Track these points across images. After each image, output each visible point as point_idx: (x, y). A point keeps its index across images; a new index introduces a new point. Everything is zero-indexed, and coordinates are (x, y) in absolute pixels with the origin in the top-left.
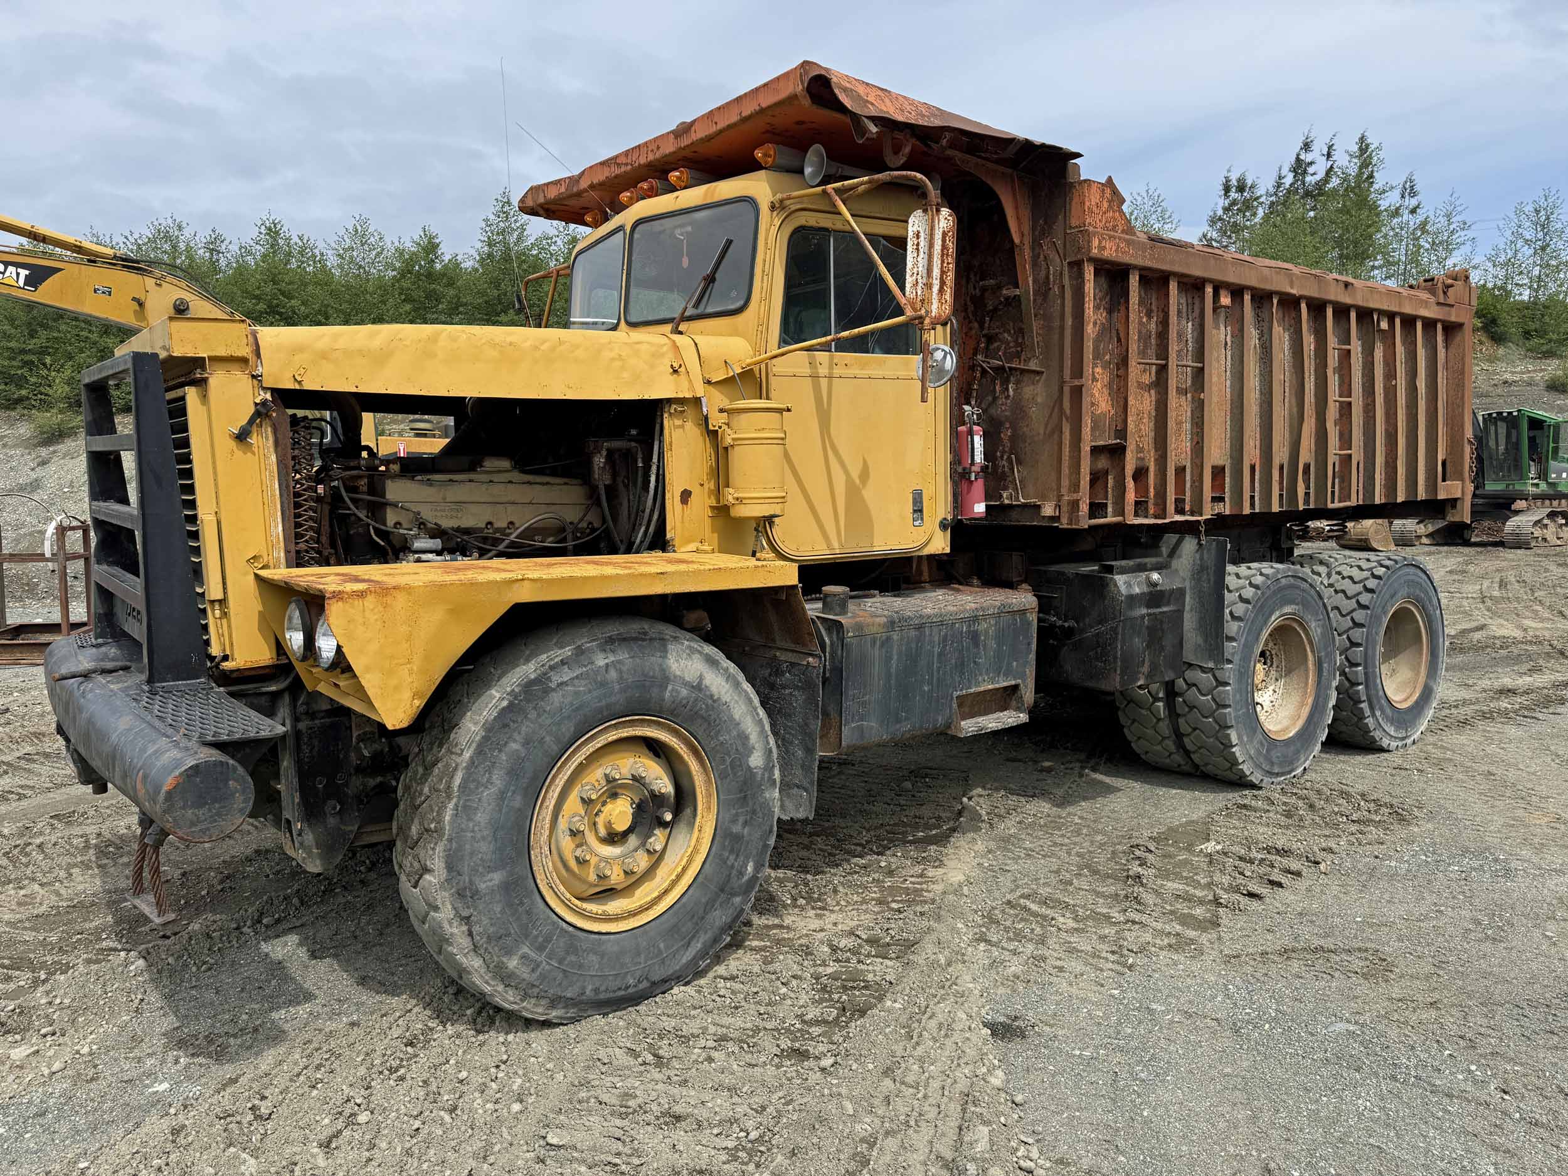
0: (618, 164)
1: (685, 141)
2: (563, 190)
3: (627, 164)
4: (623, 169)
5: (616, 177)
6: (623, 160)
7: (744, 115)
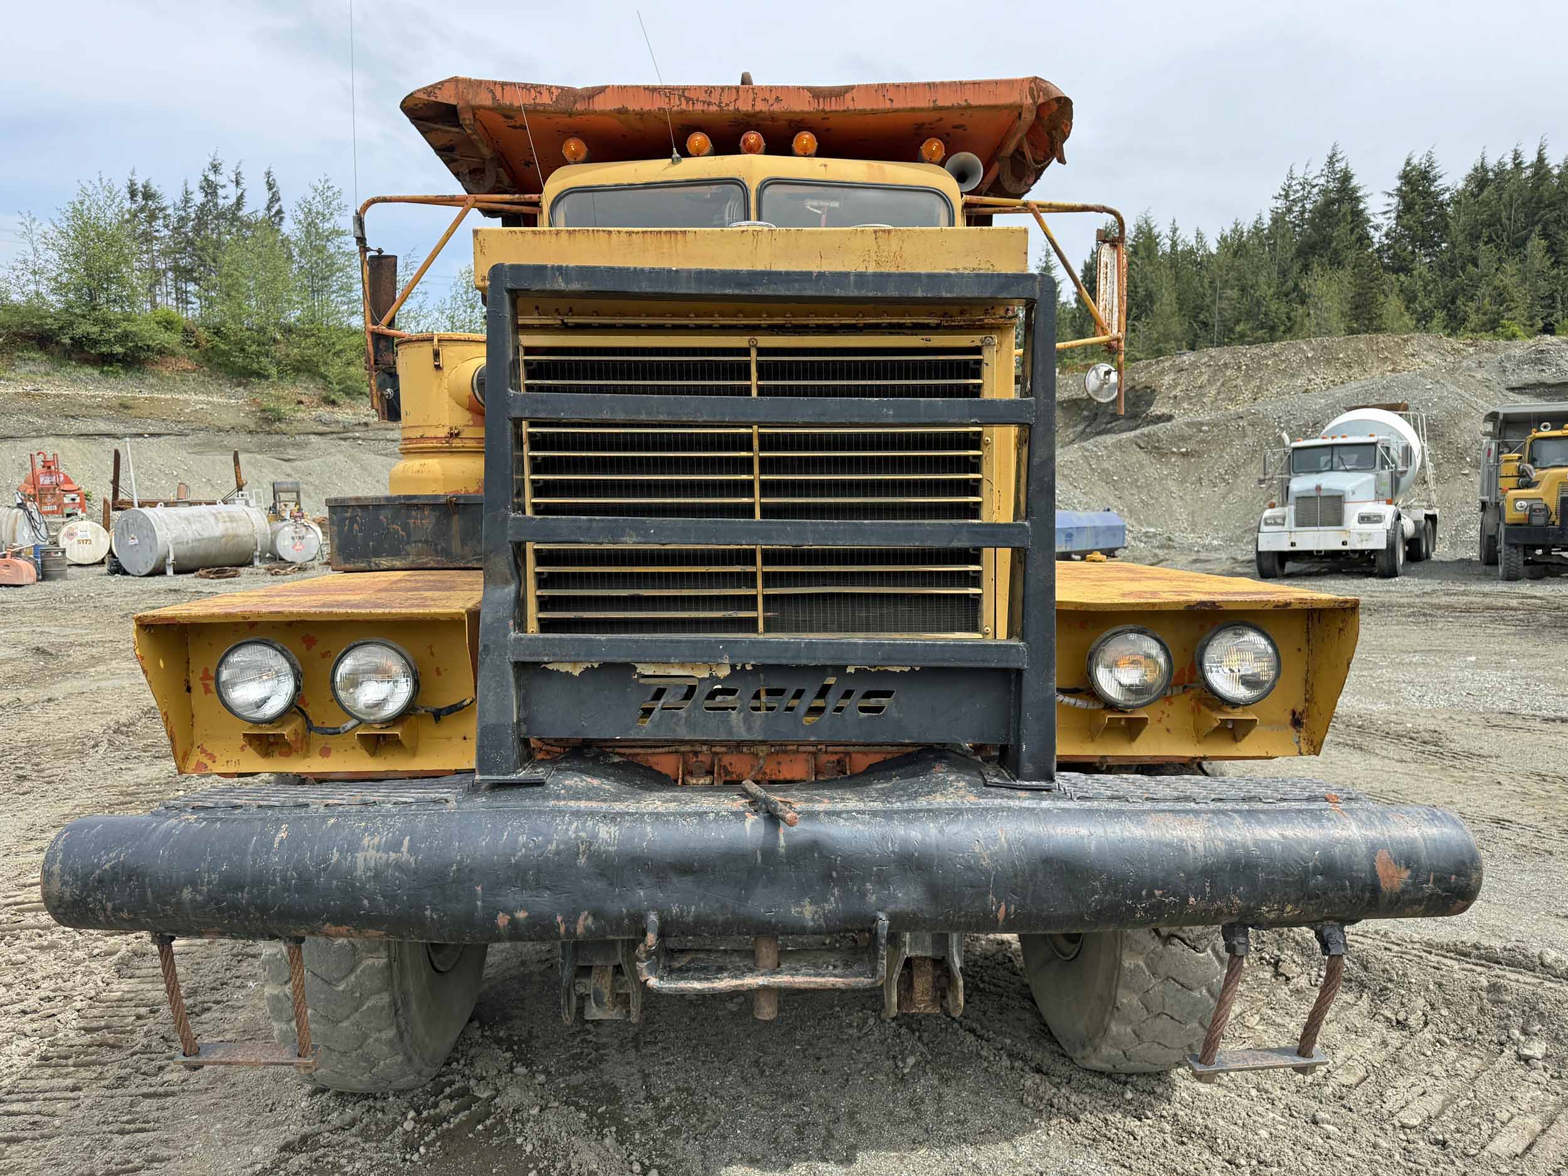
0: (688, 99)
1: (833, 105)
2: (546, 99)
3: (709, 104)
4: (699, 107)
5: (683, 112)
6: (703, 97)
7: (940, 103)
